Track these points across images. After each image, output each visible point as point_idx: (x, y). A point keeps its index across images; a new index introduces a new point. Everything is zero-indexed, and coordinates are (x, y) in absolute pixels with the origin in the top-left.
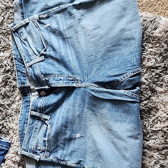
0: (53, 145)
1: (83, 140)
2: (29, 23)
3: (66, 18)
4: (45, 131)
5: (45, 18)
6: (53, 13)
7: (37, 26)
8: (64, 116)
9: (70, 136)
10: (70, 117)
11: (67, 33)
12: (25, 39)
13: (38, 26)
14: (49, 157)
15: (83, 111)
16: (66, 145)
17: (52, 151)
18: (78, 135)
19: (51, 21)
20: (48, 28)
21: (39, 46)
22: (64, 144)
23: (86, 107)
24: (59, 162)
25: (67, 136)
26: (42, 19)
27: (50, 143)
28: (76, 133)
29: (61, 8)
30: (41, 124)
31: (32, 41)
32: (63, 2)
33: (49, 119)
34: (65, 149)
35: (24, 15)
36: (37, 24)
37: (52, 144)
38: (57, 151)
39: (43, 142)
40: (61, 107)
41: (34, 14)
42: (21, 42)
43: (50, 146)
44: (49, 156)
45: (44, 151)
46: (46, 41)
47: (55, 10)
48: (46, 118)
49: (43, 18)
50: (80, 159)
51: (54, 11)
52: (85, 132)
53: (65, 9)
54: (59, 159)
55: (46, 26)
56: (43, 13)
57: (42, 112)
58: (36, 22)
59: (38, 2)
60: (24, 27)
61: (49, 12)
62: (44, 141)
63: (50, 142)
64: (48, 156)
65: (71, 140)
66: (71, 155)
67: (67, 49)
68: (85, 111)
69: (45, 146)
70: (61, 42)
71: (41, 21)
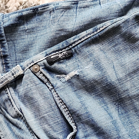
2: (23, 75)
3: (117, 52)
5: (63, 59)
6: (81, 44)
7: (46, 81)
11: (128, 85)
12: (18, 114)
13: (48, 80)
19: (79, 64)
20: (74, 81)
21: (56, 127)
26: (55, 62)
29: (101, 29)
31: (36, 116)
32: (101, 18)
35: (8, 59)
36: (44, 75)
41: (32, 54)
42: (8, 122)
46: (72, 113)
47: (86, 38)
49: (58, 60)
51: (83, 39)
53: (116, 30)
55: (68, 77)
56: (55, 48)
58: (42, 71)
59: (38, 27)
60: (11, 86)
61: (71, 45)
67: (134, 124)
70: (113, 109)
71: (53, 66)
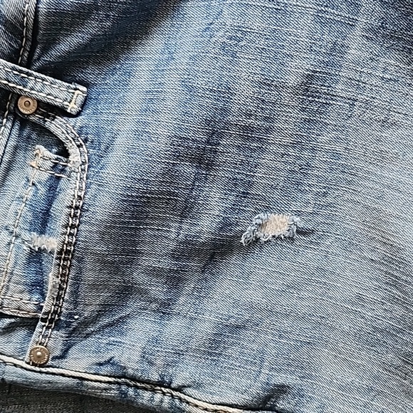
0: (94, 286)
1: (309, 256)
4: (42, 190)
8: (200, 82)
9: (225, 225)
10: (245, 92)
14: (64, 363)
15: (337, 49)
16: (189, 287)
17: (86, 323)
18: (278, 224)
22: (175, 280)
23: (359, 26)
24: (126, 394)
25: (205, 226)
27: (80, 271)
28: (267, 209)
30: (12, 143)
33: (72, 107)
34: (176, 309)
37: (89, 276)
38: (122, 320)
39: (22, 260)
40: (168, 23)
43: (75, 293)
44: (63, 356)
45: (29, 324)
48: (58, 102)
50: (280, 379)
52: (329, 200)
54: (133, 378)
57: (32, 53)
62: (36, 256)
63: (80, 260)
64: (58, 353)
65: (223, 255)
66: (214, 348)
68: (353, 53)
69: (38, 286)
